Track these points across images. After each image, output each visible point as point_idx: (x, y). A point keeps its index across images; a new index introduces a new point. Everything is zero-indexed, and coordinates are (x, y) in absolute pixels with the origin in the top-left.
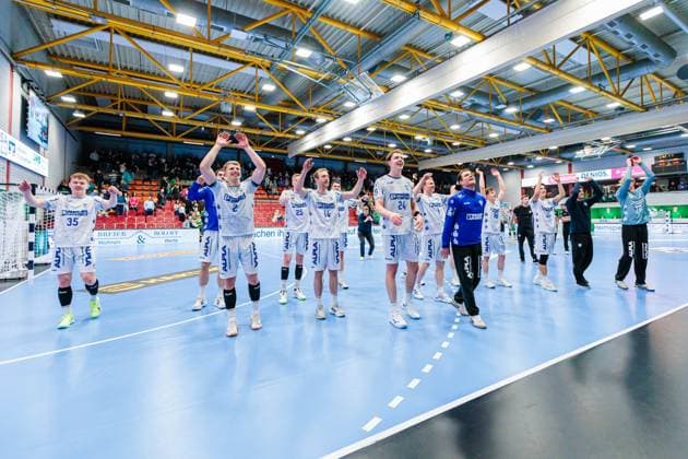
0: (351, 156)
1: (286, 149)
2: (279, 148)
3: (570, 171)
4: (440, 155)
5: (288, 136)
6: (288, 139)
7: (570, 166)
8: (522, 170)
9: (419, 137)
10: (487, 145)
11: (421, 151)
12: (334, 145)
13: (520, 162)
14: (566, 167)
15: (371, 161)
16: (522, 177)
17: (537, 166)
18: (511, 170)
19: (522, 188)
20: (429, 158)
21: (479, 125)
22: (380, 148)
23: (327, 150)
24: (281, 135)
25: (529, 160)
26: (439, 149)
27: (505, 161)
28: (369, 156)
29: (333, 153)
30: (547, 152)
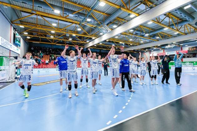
0: (102, 48)
1: (84, 46)
2: (82, 46)
3: (164, 52)
4: (126, 48)
6: (84, 43)
7: (164, 50)
8: (150, 52)
9: (121, 43)
10: (140, 45)
12: (97, 45)
13: (149, 49)
16: (150, 54)
17: (154, 50)
18: (147, 52)
21: (138, 39)
22: (110, 46)
23: (95, 46)
24: (82, 42)
25: (152, 49)
26: (126, 46)
27: (145, 49)
28: (107, 48)
29: (97, 47)
30: (157, 47)
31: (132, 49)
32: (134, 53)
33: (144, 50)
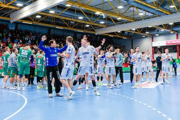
0: (53, 24)
1: (9, 17)
2: (4, 16)
3: (177, 38)
4: (108, 26)
5: (11, 7)
6: (11, 9)
7: (177, 35)
8: (153, 37)
9: (98, 13)
10: (136, 20)
11: (98, 22)
12: (43, 16)
13: (152, 32)
14: (175, 36)
15: (66, 28)
16: (153, 41)
17: (161, 35)
18: (146, 37)
19: (152, 47)
20: (102, 27)
21: (132, 8)
22: (72, 19)
23: (37, 20)
24: (5, 6)
25: (158, 31)
26: (108, 22)
27: (144, 30)
28: (65, 26)
29: (42, 22)
30: (167, 26)
31: (118, 29)
32: (122, 38)
33: (142, 34)
